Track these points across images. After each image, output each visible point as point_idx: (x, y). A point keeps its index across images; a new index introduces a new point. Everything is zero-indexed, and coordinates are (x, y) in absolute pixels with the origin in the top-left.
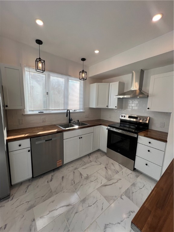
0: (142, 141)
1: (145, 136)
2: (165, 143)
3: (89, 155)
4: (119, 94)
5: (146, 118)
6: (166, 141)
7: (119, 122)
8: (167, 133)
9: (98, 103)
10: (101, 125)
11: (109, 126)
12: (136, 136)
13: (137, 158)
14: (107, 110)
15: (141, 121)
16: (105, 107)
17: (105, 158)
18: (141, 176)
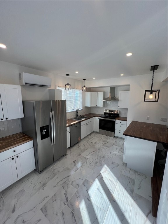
0: (117, 122)
1: (118, 120)
2: (126, 122)
3: (90, 135)
4: (104, 99)
5: (118, 111)
6: (127, 121)
7: (104, 114)
8: (127, 118)
9: (91, 104)
10: (94, 116)
11: (100, 117)
12: (114, 120)
13: (115, 131)
14: (97, 107)
15: (116, 113)
16: (95, 106)
17: (98, 135)
18: (118, 139)
